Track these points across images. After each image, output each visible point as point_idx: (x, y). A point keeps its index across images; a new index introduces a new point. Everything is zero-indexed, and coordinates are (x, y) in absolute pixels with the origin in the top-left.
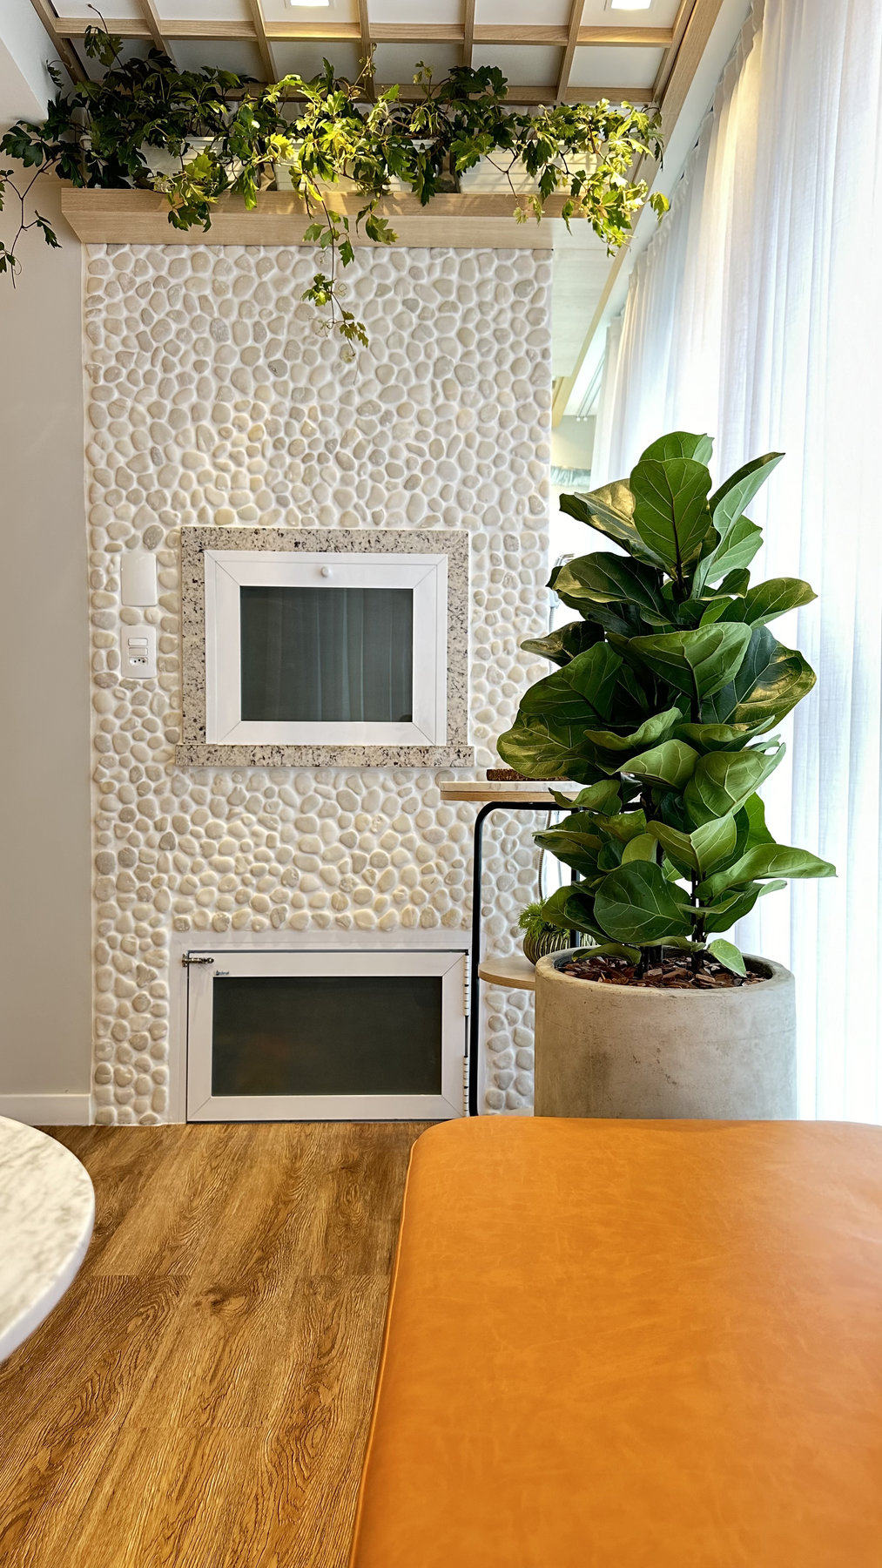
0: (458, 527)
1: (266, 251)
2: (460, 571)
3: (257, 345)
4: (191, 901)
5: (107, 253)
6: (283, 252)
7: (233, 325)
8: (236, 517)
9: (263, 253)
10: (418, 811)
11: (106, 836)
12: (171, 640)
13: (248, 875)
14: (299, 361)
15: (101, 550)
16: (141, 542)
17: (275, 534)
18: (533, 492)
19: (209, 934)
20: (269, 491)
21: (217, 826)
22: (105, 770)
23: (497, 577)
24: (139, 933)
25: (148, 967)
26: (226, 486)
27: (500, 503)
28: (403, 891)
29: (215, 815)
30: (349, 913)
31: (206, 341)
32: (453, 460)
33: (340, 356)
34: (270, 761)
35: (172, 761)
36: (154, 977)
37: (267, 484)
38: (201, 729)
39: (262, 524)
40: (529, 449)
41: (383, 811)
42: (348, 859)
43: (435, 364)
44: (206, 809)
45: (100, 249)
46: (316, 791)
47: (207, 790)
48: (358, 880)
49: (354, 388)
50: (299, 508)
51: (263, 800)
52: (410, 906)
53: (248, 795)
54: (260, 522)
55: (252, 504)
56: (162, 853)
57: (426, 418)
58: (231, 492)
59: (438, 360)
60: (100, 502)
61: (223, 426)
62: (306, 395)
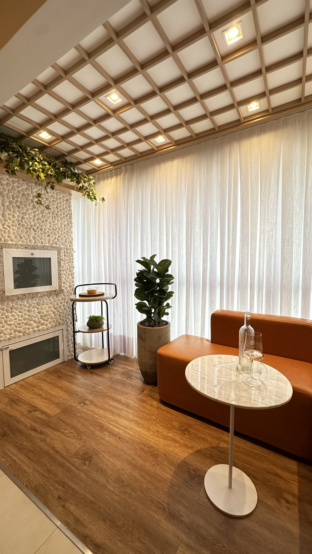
2: (59, 254)
3: (13, 200)
4: (3, 334)
6: (18, 180)
7: (7, 194)
8: (10, 241)
9: (13, 179)
10: (53, 303)
13: (17, 325)
14: (23, 206)
17: (20, 245)
18: (70, 240)
19: (7, 341)
20: (18, 235)
21: (9, 315)
23: (65, 255)
26: (7, 233)
27: (65, 241)
28: (51, 320)
29: (8, 312)
30: (40, 328)
32: (56, 232)
33: (33, 207)
34: (22, 298)
37: (17, 233)
38: (4, 292)
40: (70, 232)
41: (46, 304)
42: (40, 316)
43: (52, 212)
44: (5, 311)
46: (32, 303)
47: (5, 307)
48: (42, 320)
49: (36, 214)
50: (25, 239)
51: (20, 307)
52: (52, 323)
53: (16, 306)
54: (16, 242)
55: (13, 238)
57: (51, 223)
61: (5, 218)
62: (26, 214)
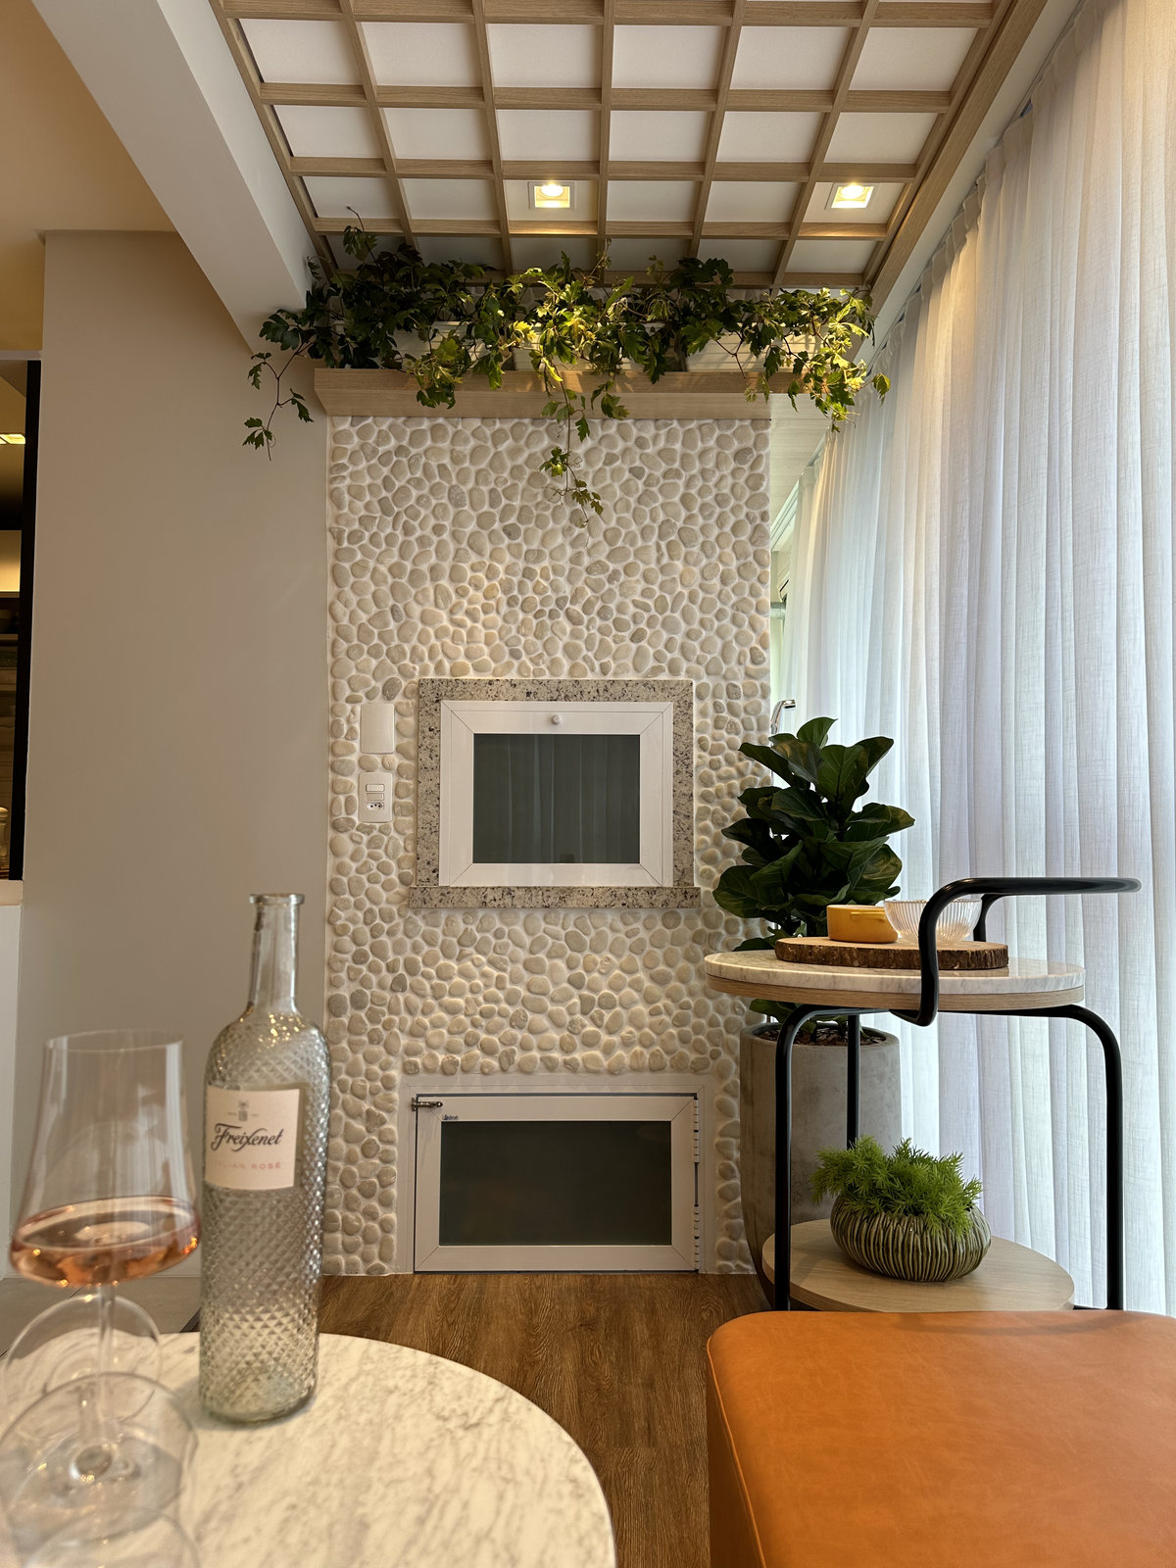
0: (682, 677)
1: (501, 423)
2: (685, 718)
3: (492, 510)
4: (422, 1044)
5: (352, 425)
6: (517, 424)
7: (471, 492)
8: (471, 669)
9: (498, 425)
10: (645, 952)
11: (340, 977)
12: (407, 785)
13: (478, 1016)
14: (532, 525)
15: (342, 701)
16: (381, 693)
17: (508, 685)
18: (754, 644)
19: (439, 1076)
20: (503, 645)
21: (448, 967)
22: (340, 913)
23: (721, 723)
24: (369, 1076)
25: (377, 1112)
26: (463, 641)
27: (723, 654)
28: (630, 1032)
29: (447, 956)
30: (578, 1056)
31: (445, 508)
32: (677, 615)
33: (571, 520)
34: (501, 903)
35: (405, 903)
36: (383, 1122)
37: (501, 639)
38: (434, 872)
39: (495, 676)
40: (751, 605)
41: (611, 951)
42: (576, 1000)
43: (660, 527)
44: (437, 949)
45: (347, 421)
46: (544, 931)
47: (439, 931)
48: (586, 1022)
49: (583, 549)
50: (530, 659)
51: (494, 941)
52: (638, 1049)
53: (478, 936)
54: (494, 674)
55: (486, 657)
56: (394, 995)
57: (652, 576)
58: (466, 646)
59: (662, 522)
60: (343, 656)
61: (460, 585)
62: (539, 556)
